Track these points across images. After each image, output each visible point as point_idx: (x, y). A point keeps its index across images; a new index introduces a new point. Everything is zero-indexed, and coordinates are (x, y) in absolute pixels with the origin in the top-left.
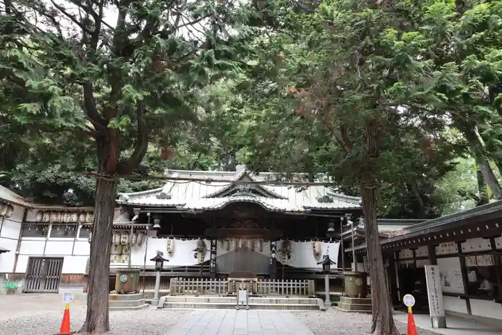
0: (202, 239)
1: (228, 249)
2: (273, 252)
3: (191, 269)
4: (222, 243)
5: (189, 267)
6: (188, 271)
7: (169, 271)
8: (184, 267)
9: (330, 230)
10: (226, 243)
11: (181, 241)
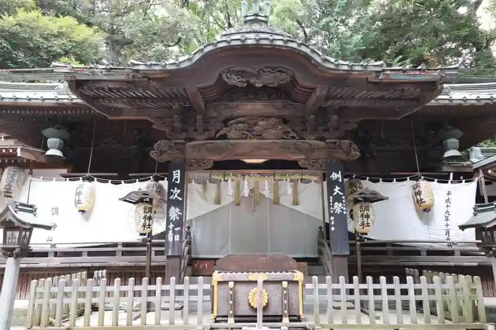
0: (157, 179)
1: (218, 201)
2: (338, 199)
3: (130, 248)
4: (205, 188)
5: (126, 245)
6: (124, 253)
7: (78, 254)
8: (115, 245)
9: (449, 153)
10: (212, 188)
11: (109, 185)
